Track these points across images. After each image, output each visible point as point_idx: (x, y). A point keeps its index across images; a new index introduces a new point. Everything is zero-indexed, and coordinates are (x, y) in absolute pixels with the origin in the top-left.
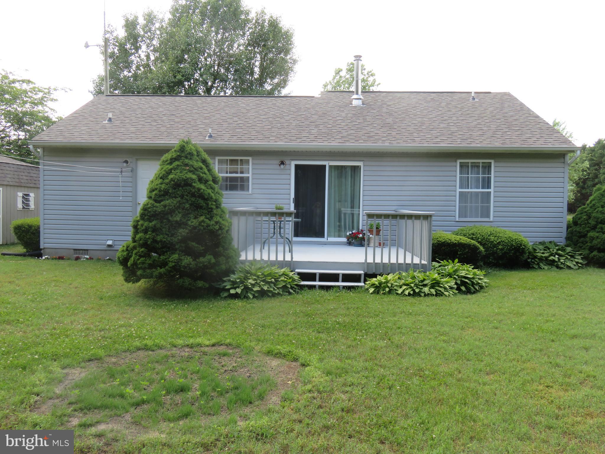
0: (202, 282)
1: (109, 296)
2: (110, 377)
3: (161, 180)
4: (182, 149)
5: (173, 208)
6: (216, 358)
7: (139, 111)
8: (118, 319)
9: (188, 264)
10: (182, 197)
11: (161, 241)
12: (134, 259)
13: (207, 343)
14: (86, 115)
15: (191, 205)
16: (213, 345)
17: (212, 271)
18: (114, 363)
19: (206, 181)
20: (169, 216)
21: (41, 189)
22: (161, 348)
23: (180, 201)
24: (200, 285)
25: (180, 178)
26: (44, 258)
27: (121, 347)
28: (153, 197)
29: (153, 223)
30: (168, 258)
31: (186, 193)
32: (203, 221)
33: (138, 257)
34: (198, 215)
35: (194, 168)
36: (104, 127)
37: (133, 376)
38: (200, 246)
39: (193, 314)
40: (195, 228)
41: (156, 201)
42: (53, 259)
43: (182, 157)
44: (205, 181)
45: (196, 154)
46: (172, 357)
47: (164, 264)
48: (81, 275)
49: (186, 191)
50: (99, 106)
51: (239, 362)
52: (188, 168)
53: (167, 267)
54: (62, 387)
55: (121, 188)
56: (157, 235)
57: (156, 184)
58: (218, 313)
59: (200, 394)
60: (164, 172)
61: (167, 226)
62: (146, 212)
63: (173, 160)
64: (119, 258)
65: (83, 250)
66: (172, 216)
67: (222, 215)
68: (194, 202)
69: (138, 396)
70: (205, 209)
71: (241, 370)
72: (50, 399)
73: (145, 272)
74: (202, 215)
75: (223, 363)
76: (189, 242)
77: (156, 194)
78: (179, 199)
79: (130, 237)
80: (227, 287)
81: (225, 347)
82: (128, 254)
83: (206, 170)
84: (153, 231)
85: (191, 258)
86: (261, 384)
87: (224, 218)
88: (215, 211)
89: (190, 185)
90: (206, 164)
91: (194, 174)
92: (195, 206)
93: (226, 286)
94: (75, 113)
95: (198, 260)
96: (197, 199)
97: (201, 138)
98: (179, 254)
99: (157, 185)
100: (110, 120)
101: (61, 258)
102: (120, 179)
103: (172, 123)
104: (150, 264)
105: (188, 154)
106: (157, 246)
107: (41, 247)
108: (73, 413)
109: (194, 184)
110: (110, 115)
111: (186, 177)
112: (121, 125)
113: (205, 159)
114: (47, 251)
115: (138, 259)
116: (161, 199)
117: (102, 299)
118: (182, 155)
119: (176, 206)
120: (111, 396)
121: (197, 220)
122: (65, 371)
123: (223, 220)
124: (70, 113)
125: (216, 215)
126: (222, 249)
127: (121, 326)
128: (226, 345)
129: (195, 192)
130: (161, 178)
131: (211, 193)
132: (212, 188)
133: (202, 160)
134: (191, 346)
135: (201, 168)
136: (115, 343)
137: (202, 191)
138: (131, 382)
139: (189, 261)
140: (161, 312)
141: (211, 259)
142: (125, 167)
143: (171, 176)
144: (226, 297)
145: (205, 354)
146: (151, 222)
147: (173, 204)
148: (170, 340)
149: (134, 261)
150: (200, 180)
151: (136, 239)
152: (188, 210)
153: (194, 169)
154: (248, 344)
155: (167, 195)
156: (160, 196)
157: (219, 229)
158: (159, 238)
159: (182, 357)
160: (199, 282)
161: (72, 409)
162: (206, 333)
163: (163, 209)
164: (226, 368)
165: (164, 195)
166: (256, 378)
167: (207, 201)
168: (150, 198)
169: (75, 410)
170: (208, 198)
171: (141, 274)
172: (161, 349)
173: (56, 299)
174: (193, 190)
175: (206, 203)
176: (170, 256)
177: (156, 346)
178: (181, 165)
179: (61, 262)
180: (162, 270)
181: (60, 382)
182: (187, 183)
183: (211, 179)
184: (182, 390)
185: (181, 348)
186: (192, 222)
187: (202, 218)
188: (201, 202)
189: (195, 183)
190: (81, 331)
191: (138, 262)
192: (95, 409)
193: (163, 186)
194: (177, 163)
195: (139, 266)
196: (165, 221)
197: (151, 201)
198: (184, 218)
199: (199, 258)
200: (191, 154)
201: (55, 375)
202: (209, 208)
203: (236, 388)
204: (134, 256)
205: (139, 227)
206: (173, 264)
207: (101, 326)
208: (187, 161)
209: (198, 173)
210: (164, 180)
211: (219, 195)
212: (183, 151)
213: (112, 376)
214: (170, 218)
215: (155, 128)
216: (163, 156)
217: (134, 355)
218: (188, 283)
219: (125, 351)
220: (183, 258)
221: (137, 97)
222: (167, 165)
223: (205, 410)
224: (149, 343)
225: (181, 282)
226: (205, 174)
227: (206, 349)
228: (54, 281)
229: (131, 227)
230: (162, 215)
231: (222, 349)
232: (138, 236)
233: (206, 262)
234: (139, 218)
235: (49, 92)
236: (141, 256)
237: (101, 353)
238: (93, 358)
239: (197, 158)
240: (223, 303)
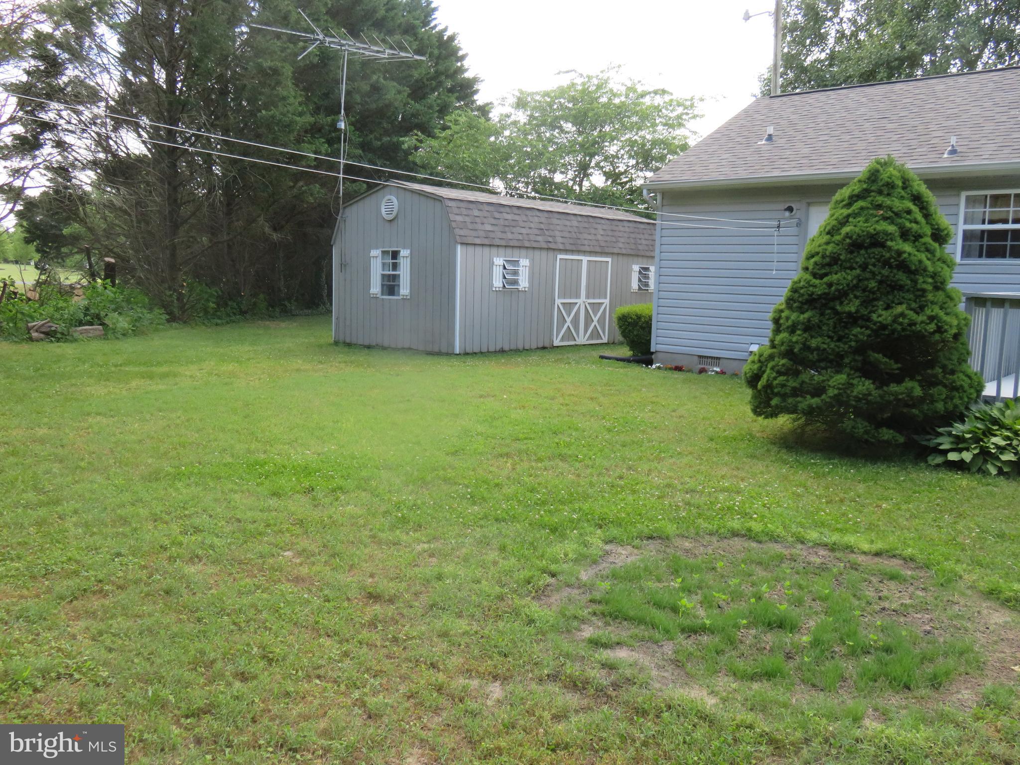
0: (891, 431)
1: (726, 438)
2: (672, 573)
3: (828, 237)
4: (873, 176)
5: (846, 288)
6: (874, 580)
7: (824, 117)
8: (723, 477)
9: (864, 395)
10: (864, 267)
11: (818, 349)
12: (768, 377)
13: (866, 547)
14: (733, 135)
15: (881, 282)
16: (878, 554)
17: (915, 411)
18: (687, 551)
19: (918, 237)
20: (837, 303)
21: (657, 259)
22: (774, 538)
23: (859, 276)
24: (886, 438)
25: (863, 231)
26: (654, 366)
27: (706, 525)
28: (811, 267)
29: (806, 315)
30: (828, 380)
31: (873, 260)
32: (902, 315)
33: (774, 374)
34: (893, 302)
35: (893, 212)
36: (758, 151)
37: (709, 577)
38: (892, 362)
39: (861, 488)
40: (884, 327)
41: (815, 275)
42: (666, 369)
43: (873, 191)
44: (914, 236)
45: (900, 184)
46: (790, 559)
47: (818, 391)
48: (695, 397)
49: (874, 257)
50: (756, 116)
51: (918, 597)
52: (882, 212)
53: (824, 397)
54: (594, 571)
55: (775, 255)
56: (812, 337)
57: (818, 244)
58: (910, 493)
59: (810, 642)
60: (834, 223)
61: (831, 322)
62: (796, 295)
63: (855, 199)
64: (746, 374)
65: (712, 358)
66: (841, 303)
67: (944, 303)
68: (887, 277)
69: (704, 617)
70: (908, 291)
71: (916, 615)
72: (568, 586)
73: (784, 400)
74: (901, 303)
75: (885, 593)
76: (870, 353)
77: (816, 263)
78: (858, 271)
79: (767, 339)
80: (941, 447)
81: (901, 562)
82: (761, 367)
83: (919, 216)
84: (805, 330)
85: (873, 383)
86: (946, 655)
87: (949, 310)
88: (930, 297)
89: (883, 245)
90: (922, 202)
91: (892, 223)
92: (888, 285)
93: (940, 444)
94: (717, 132)
95: (885, 388)
96: (895, 271)
97: (932, 156)
98: (848, 375)
99: (820, 246)
100: (770, 138)
101: (678, 369)
102: (775, 240)
103: (879, 133)
104: (794, 389)
105: (883, 185)
106: (811, 357)
107: (652, 350)
108: (589, 617)
109: (889, 243)
110: (770, 130)
111: (875, 229)
112: (787, 146)
113: (919, 193)
114: (660, 355)
115: (775, 378)
116: (823, 271)
117: (712, 440)
118: (873, 188)
119: (851, 285)
120: (659, 605)
121: (890, 311)
122: (608, 547)
123: (947, 314)
124: (709, 133)
125: (932, 303)
126: (940, 370)
127: (724, 490)
128: (904, 559)
129: (890, 258)
130: (828, 233)
131: (925, 259)
132: (928, 250)
133: (913, 195)
134: (832, 548)
135: (909, 212)
136: (700, 515)
137: (905, 255)
138: (700, 588)
139: (867, 389)
140: (801, 476)
141: (913, 388)
142: (785, 219)
143: (846, 229)
144: (938, 466)
145: (855, 567)
146: (803, 313)
147: (844, 282)
148: (794, 528)
149: (768, 380)
150: (905, 234)
151: (776, 342)
152: (874, 293)
153: (892, 214)
154: (949, 565)
155: (836, 264)
156: (823, 266)
157: (935, 332)
158: (814, 343)
159: (809, 564)
160: (885, 430)
161: (590, 610)
162: (871, 527)
163: (826, 291)
164: (886, 604)
165: (829, 265)
166: (942, 640)
167: (915, 275)
168: (806, 269)
169: (595, 614)
170: (916, 270)
171: (777, 405)
172: (776, 542)
173: (644, 432)
174: (888, 255)
175: (912, 280)
176: (832, 377)
177: (767, 534)
178: (868, 208)
179: (677, 375)
180: (815, 401)
181: (595, 562)
182: (876, 241)
183: (928, 231)
184: (781, 625)
185: (813, 547)
186: (880, 316)
187: (899, 309)
188: (902, 277)
189: (892, 240)
190: (658, 487)
191: (775, 382)
192: (626, 620)
193: (830, 248)
194: (861, 203)
195: (776, 390)
196: (828, 311)
197: (808, 276)
198: (866, 308)
199: (888, 385)
200: (890, 186)
201: (590, 551)
202: (918, 290)
203: (888, 650)
204: (768, 371)
205: (781, 321)
206: (836, 392)
207: (691, 484)
208: (880, 199)
209: (900, 221)
210: (832, 236)
211: (942, 265)
212: (874, 181)
213: (676, 572)
214: (838, 308)
215: (846, 145)
216: (836, 192)
217: (724, 544)
218: (862, 431)
219: (711, 534)
220: (855, 382)
221: (823, 93)
222: (842, 208)
223: (808, 675)
224: (757, 527)
225: (850, 426)
226: (916, 222)
227: (861, 559)
228: (652, 403)
229: (770, 323)
230: (824, 301)
231: (894, 565)
232: (778, 338)
233: (902, 393)
234: (783, 307)
235: (692, 106)
236: (780, 373)
237: (671, 529)
238: (655, 535)
239: (903, 193)
240: (928, 476)
